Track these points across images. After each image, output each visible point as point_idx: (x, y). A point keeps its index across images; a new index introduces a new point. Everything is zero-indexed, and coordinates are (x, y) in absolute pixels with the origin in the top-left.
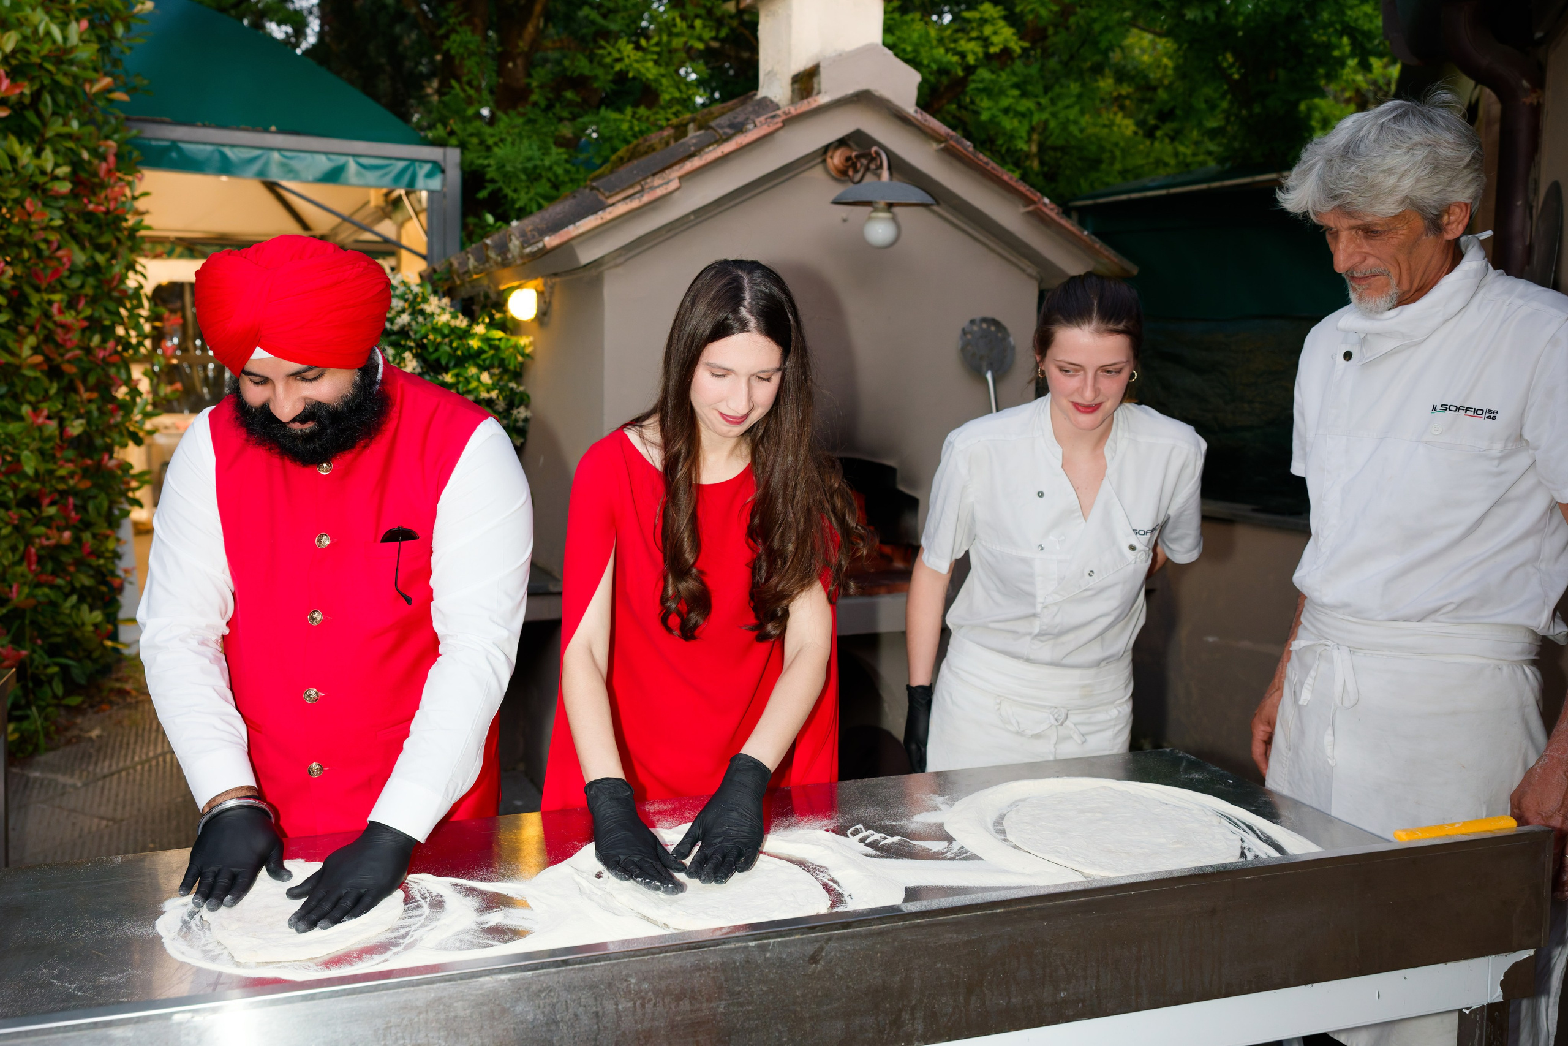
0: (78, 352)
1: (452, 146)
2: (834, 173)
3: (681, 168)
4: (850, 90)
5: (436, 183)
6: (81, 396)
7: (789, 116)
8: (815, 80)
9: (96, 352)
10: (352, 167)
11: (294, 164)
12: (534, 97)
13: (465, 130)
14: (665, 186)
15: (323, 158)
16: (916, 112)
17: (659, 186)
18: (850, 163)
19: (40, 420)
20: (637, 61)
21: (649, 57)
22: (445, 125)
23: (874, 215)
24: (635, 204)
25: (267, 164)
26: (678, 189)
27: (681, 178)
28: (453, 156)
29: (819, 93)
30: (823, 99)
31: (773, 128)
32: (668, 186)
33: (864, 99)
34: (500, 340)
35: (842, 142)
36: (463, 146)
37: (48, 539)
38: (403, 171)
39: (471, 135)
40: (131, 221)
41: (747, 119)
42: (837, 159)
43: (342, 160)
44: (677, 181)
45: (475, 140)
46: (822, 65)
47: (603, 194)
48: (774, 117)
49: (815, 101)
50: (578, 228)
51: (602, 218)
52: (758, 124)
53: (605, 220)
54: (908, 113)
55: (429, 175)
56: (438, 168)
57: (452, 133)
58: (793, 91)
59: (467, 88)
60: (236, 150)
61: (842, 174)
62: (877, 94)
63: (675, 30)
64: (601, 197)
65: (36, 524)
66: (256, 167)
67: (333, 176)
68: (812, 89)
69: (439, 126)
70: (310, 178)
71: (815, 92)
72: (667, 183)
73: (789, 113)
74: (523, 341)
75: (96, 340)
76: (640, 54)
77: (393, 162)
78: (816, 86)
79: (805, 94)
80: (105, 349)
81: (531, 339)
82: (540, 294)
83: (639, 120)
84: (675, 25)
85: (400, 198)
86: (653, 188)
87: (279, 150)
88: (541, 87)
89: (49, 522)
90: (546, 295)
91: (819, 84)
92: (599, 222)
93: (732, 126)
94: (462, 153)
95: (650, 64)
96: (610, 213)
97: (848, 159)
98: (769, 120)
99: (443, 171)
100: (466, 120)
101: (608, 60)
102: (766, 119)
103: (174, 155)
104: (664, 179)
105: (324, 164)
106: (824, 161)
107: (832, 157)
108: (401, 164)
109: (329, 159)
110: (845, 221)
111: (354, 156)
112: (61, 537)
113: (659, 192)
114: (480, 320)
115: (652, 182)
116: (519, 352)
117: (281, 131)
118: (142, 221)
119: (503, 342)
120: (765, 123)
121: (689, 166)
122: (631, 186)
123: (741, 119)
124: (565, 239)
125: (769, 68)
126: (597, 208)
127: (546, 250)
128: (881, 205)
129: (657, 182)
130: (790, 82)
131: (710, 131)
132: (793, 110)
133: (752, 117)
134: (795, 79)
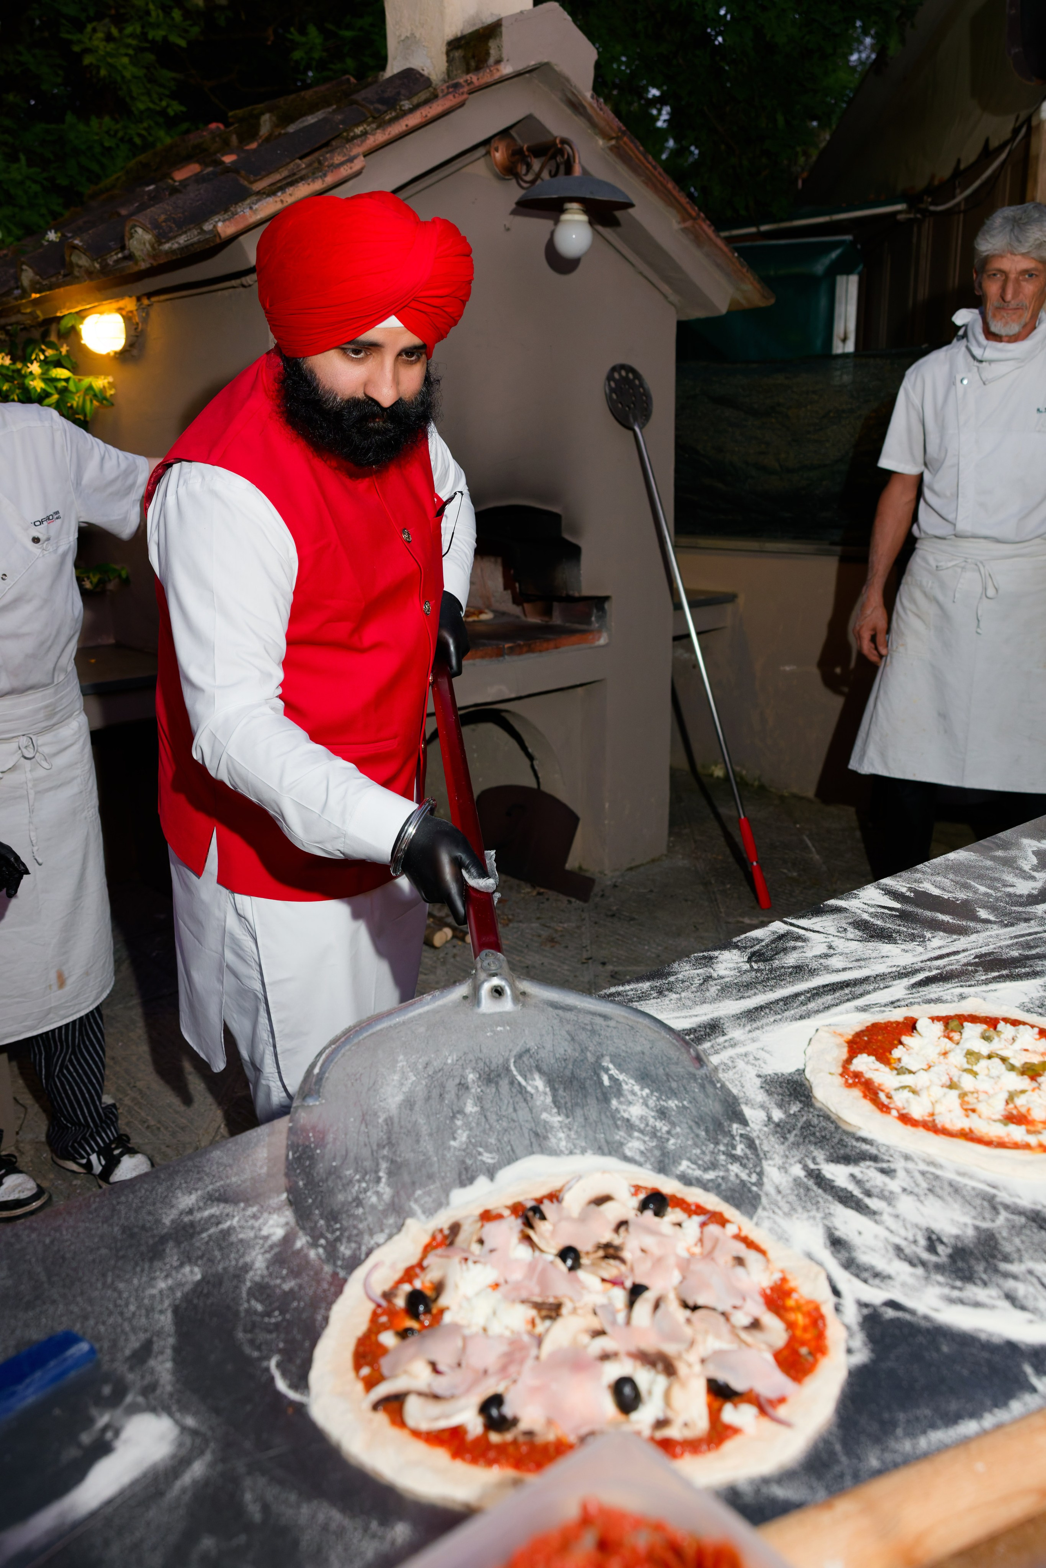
2: (498, 169)
3: (362, 143)
4: (533, 60)
7: (472, 86)
8: (492, 44)
14: (349, 164)
16: (591, 96)
17: (342, 164)
18: (518, 158)
20: (109, 54)
21: (123, 51)
23: (567, 216)
26: (362, 169)
27: (365, 156)
29: (498, 62)
30: (507, 69)
31: (459, 99)
32: (352, 165)
33: (543, 73)
34: (67, 380)
35: (504, 133)
41: (399, 93)
42: (501, 151)
44: (362, 158)
46: (504, 23)
47: (246, 179)
48: (455, 87)
49: (498, 70)
50: (255, 212)
51: (282, 201)
52: (440, 95)
53: (285, 204)
54: (583, 98)
58: (450, 61)
62: (557, 69)
63: (152, 20)
64: (241, 184)
68: (488, 54)
71: (491, 61)
72: (351, 160)
73: (472, 82)
74: (100, 383)
76: (111, 46)
78: (492, 52)
79: (473, 64)
81: (110, 379)
82: (127, 319)
84: (148, 13)
86: (334, 166)
90: (137, 319)
91: (499, 48)
92: (279, 206)
93: (382, 101)
95: (125, 60)
96: (291, 195)
97: (514, 153)
98: (451, 90)
101: (76, 49)
102: (448, 87)
104: (345, 155)
106: (488, 154)
107: (496, 149)
113: (344, 171)
114: (33, 357)
115: (332, 158)
116: (95, 395)
119: (71, 383)
120: (448, 93)
121: (372, 141)
122: (276, 170)
123: (390, 93)
124: (241, 226)
125: (406, 33)
126: (242, 195)
127: (218, 241)
128: (575, 206)
129: (338, 159)
130: (444, 49)
131: (355, 106)
132: (475, 79)
133: (403, 91)
134: (454, 44)
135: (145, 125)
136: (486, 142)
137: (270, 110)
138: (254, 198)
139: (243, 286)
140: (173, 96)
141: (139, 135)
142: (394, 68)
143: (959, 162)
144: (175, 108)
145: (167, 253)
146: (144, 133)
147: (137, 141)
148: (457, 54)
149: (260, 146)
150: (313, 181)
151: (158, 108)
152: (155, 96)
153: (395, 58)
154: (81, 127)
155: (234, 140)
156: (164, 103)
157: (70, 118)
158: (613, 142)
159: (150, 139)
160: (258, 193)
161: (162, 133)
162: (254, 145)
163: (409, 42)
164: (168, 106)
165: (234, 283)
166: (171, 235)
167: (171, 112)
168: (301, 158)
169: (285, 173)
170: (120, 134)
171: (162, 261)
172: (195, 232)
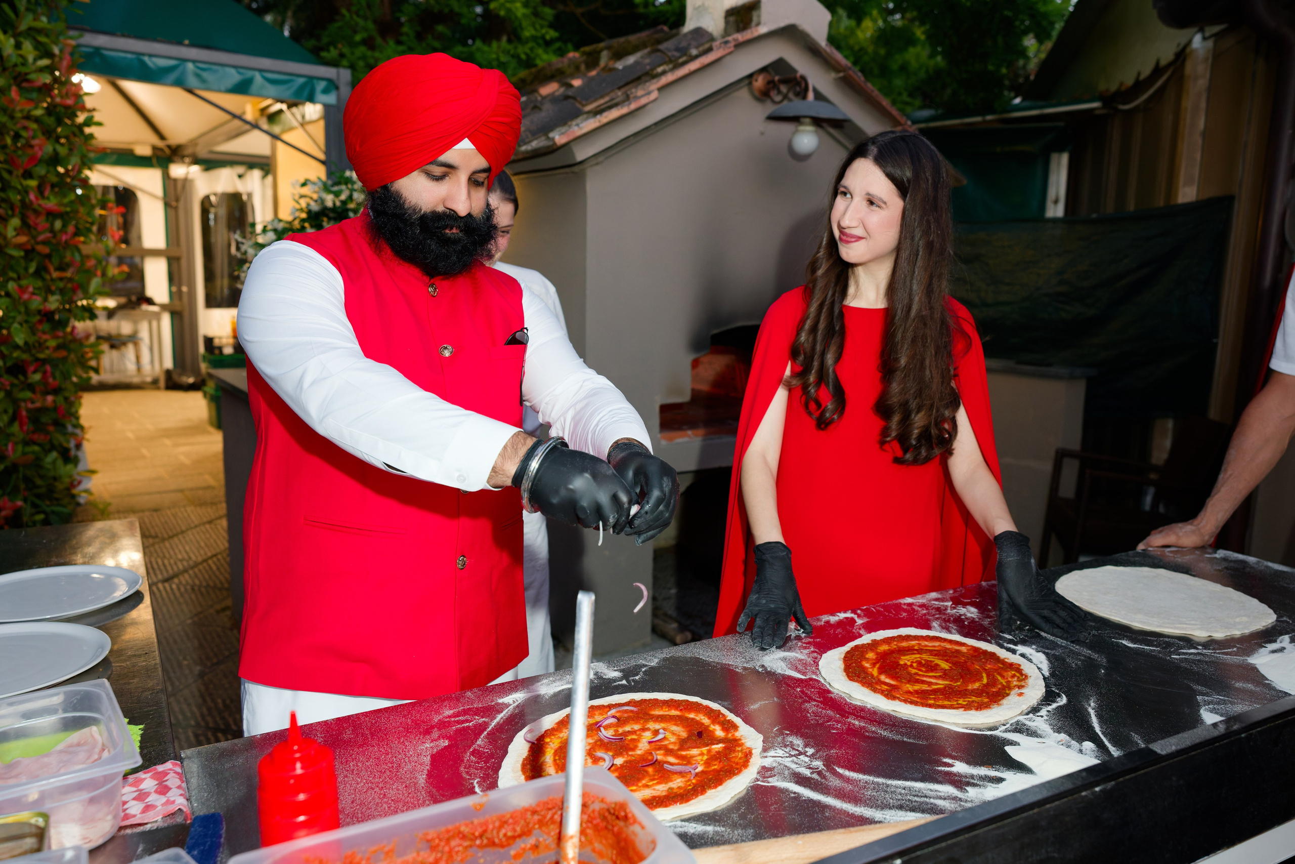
0: (48, 235)
1: (345, 67)
2: (757, 93)
3: (658, 81)
4: (782, 24)
5: (331, 99)
6: (50, 274)
7: (737, 43)
8: (755, 14)
9: (59, 235)
10: (258, 78)
11: (205, 75)
12: (405, 29)
13: (353, 53)
14: (647, 96)
15: (233, 71)
16: (826, 45)
17: (642, 96)
18: (771, 85)
19: (26, 296)
22: (335, 47)
23: (802, 128)
24: (624, 110)
25: (184, 73)
26: (655, 100)
27: (660, 89)
28: (344, 75)
29: (758, 24)
30: (763, 30)
31: (727, 51)
32: (650, 97)
33: (791, 33)
35: (764, 70)
36: (352, 67)
37: (33, 402)
38: (302, 88)
39: (359, 58)
40: (81, 118)
41: (689, 45)
42: (760, 82)
43: (250, 73)
44: (655, 92)
45: (361, 63)
47: (580, 103)
48: (726, 42)
49: (757, 31)
50: (581, 129)
51: (599, 121)
52: (715, 48)
53: (602, 123)
54: (821, 47)
55: (326, 91)
56: (332, 85)
57: (342, 56)
58: (727, 22)
59: (355, 17)
60: (155, 60)
61: (764, 96)
62: (801, 28)
64: (578, 105)
65: (22, 390)
66: (173, 76)
67: (242, 88)
68: (750, 20)
69: (332, 49)
70: (223, 88)
71: (753, 24)
72: (649, 93)
73: (738, 40)
75: (58, 224)
77: (294, 78)
78: (755, 19)
79: (741, 26)
80: (66, 233)
83: (503, 52)
85: (280, 111)
86: (637, 98)
87: (194, 61)
88: (410, 21)
89: (31, 387)
91: (759, 16)
92: (597, 125)
93: (679, 49)
94: (353, 75)
96: (606, 117)
97: (769, 83)
98: (723, 45)
99: (337, 88)
100: (353, 45)
102: (721, 44)
103: (97, 60)
104: (645, 89)
105: (234, 77)
106: (750, 84)
107: (756, 80)
108: (301, 80)
109: (239, 73)
110: (762, 134)
111: (261, 71)
112: (45, 400)
113: (644, 101)
115: (636, 92)
117: (193, 45)
118: (92, 117)
120: (720, 47)
121: (664, 80)
122: (602, 97)
123: (684, 44)
124: (571, 137)
125: (699, 3)
126: (576, 114)
127: (555, 147)
128: (808, 120)
129: (640, 92)
130: (723, 14)
131: (659, 54)
132: (741, 37)
133: (694, 43)
134: (731, 13)
135: (530, 45)
136: (750, 76)
137: (608, 48)
138: (585, 116)
139: (573, 172)
140: (552, 26)
141: (527, 54)
142: (690, 25)
143: (1139, 74)
144: (551, 34)
145: (523, 153)
146: (528, 51)
147: (523, 57)
148: (732, 19)
149: (598, 74)
150: (622, 108)
151: (539, 34)
152: (538, 27)
153: (691, 19)
154: (486, 48)
155: (583, 67)
156: (544, 31)
157: (479, 43)
158: (841, 75)
159: (532, 55)
160: (588, 112)
161: (540, 51)
162: (593, 73)
163: (701, 10)
164: (547, 33)
165: (567, 170)
166: (527, 140)
167: (548, 37)
168: (619, 88)
169: (607, 99)
170: (512, 52)
171: (520, 157)
172: (543, 138)
